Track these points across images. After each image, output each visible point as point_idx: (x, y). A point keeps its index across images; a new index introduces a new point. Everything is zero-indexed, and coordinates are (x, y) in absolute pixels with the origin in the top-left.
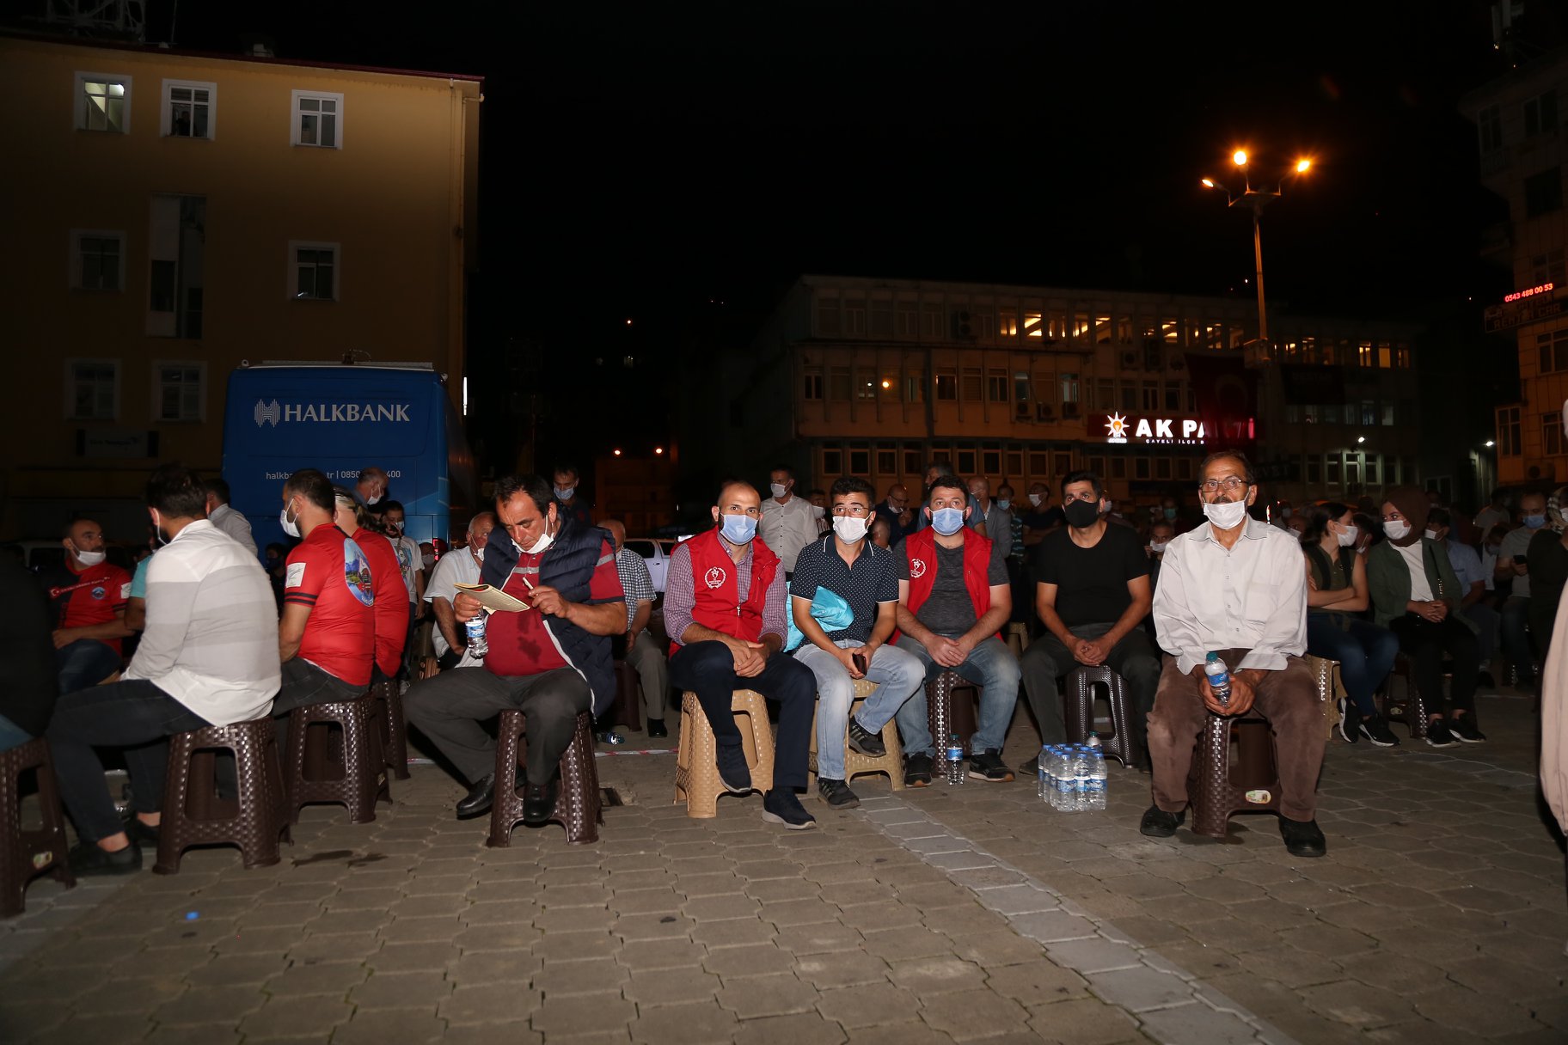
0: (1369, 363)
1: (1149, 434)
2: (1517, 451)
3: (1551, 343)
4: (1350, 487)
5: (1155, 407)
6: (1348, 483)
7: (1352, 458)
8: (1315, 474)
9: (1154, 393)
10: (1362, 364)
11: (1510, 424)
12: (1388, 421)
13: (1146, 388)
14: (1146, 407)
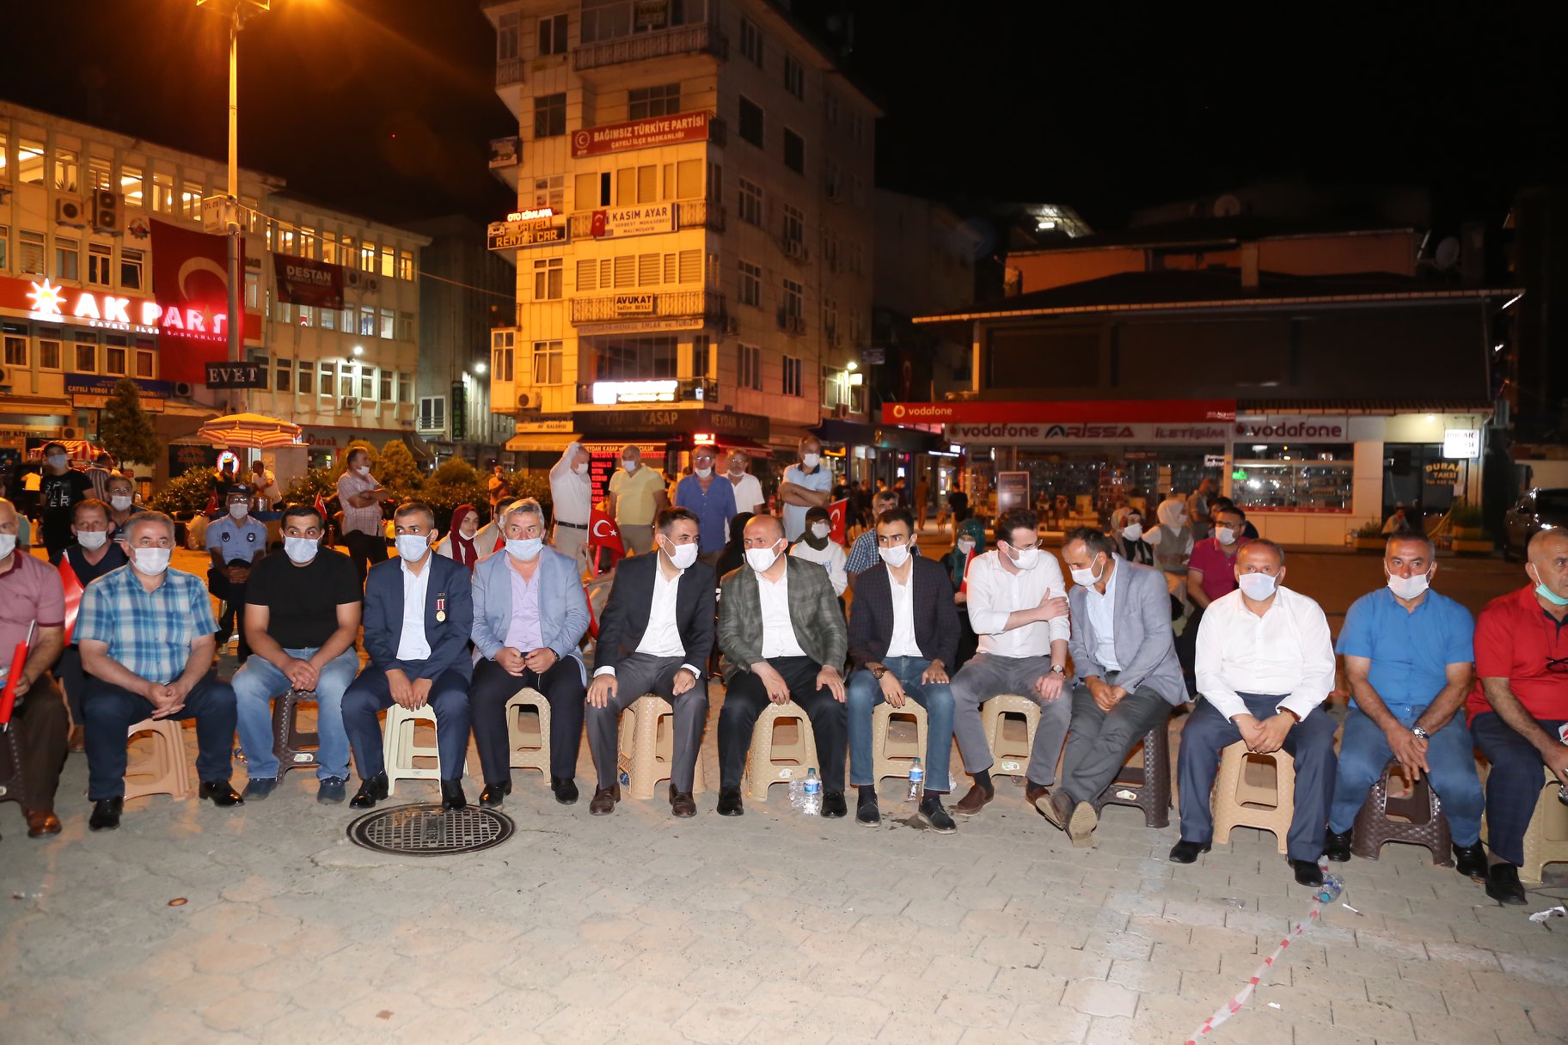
0: (371, 269)
1: (95, 314)
2: (509, 378)
3: (546, 269)
4: (344, 401)
5: (105, 280)
6: (343, 397)
7: (347, 369)
8: (306, 385)
9: (105, 262)
10: (364, 268)
11: (505, 348)
12: (387, 333)
13: (93, 254)
14: (93, 278)
